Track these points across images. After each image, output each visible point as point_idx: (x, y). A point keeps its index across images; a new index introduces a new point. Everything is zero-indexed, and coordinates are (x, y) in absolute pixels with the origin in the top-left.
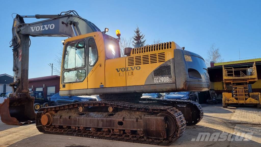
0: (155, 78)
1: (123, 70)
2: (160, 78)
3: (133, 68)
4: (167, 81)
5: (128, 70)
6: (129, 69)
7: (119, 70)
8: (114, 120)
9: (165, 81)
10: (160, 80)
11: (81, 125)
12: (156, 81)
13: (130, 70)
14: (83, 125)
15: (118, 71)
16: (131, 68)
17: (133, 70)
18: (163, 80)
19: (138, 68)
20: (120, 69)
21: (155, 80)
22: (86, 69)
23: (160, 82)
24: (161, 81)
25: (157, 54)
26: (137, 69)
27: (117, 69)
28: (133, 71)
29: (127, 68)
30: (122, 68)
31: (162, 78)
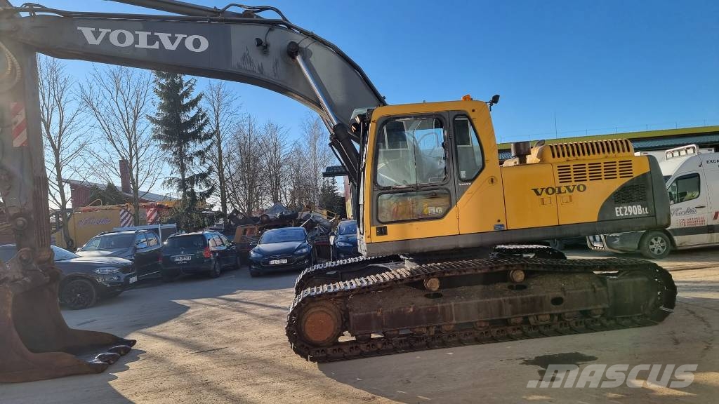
0: (617, 208)
1: (550, 191)
2: (625, 207)
3: (571, 188)
4: (639, 213)
5: (560, 192)
6: (563, 189)
7: (540, 191)
8: (541, 297)
9: (635, 214)
10: (626, 211)
11: (452, 319)
12: (619, 213)
13: (565, 192)
14: (457, 319)
15: (538, 194)
16: (567, 187)
17: (570, 191)
18: (631, 212)
19: (582, 188)
20: (543, 189)
21: (617, 211)
22: (450, 188)
23: (626, 214)
24: (628, 212)
25: (618, 161)
26: (579, 189)
27: (536, 190)
28: (571, 194)
29: (559, 188)
30: (548, 188)
31: (629, 207)
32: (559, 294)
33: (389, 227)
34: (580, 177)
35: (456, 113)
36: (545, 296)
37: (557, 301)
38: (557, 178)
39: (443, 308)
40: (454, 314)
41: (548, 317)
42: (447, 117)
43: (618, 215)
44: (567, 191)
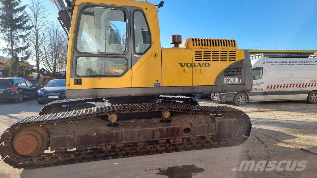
0: (225, 78)
1: (189, 65)
2: (230, 78)
3: (201, 64)
4: (237, 82)
5: (195, 66)
6: (197, 65)
7: (183, 65)
8: (178, 128)
9: (235, 82)
10: (230, 80)
11: (122, 140)
12: (226, 81)
13: (198, 67)
14: (125, 140)
15: (182, 66)
16: (199, 64)
17: (201, 66)
18: (232, 81)
19: (207, 65)
20: (185, 64)
21: (225, 80)
22: (128, 58)
23: (230, 82)
25: (228, 52)
26: (205, 65)
27: (181, 64)
28: (201, 68)
29: (195, 64)
30: (188, 63)
31: (232, 78)
32: (188, 126)
33: (84, 80)
34: (207, 59)
35: (135, 9)
36: (180, 127)
37: (187, 130)
38: (194, 58)
39: (117, 133)
40: (124, 137)
41: (181, 139)
42: (129, 11)
43: (225, 82)
44: (199, 66)
